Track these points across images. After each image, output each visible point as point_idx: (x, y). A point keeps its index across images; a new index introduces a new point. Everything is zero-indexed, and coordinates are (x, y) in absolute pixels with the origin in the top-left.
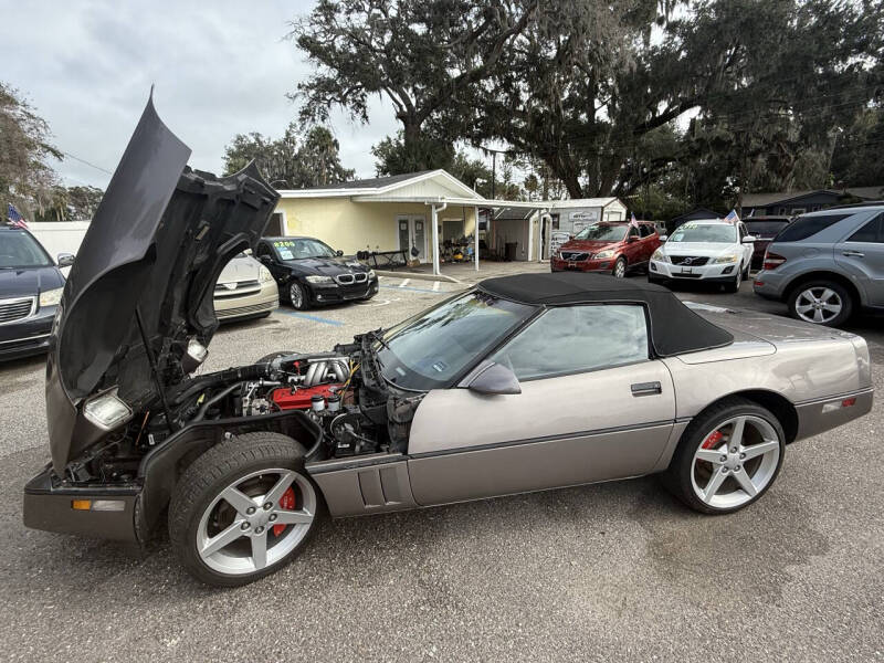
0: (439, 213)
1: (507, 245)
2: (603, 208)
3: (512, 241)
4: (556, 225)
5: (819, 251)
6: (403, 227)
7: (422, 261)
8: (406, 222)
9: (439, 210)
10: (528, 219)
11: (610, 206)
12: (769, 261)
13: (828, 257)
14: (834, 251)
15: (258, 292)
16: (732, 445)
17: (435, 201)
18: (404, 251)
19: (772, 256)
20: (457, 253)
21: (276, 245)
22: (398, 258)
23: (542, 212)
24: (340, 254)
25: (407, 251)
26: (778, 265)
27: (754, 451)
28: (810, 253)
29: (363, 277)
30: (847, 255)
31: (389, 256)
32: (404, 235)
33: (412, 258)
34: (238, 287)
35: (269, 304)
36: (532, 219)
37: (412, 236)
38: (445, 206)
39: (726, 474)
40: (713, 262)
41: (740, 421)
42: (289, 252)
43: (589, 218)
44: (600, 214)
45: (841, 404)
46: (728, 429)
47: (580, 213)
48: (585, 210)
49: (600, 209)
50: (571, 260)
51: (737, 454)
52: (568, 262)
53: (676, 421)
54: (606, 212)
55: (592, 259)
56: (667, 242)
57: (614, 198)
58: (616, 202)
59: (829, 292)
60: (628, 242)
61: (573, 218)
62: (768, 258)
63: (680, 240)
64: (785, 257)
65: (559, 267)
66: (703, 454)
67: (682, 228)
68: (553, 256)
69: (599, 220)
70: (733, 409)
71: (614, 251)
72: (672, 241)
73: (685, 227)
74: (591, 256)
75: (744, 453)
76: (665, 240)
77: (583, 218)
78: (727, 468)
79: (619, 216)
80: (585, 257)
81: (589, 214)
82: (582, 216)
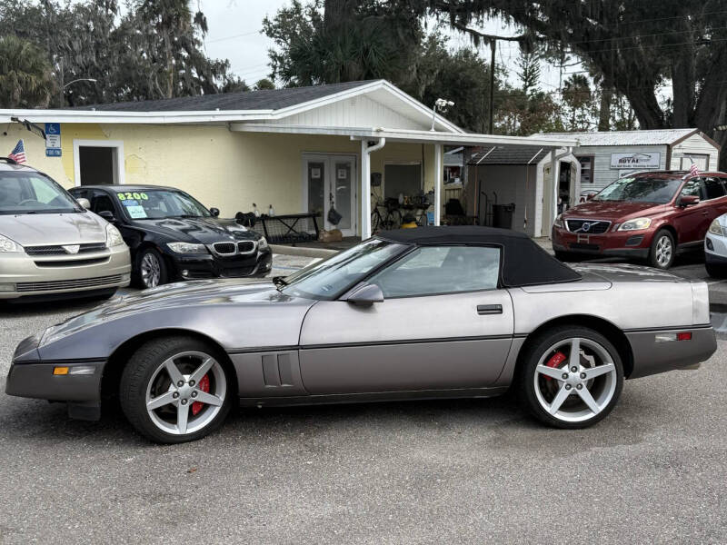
0: (372, 154)
1: (496, 208)
2: (669, 147)
3: (507, 203)
4: (588, 176)
6: (316, 174)
7: (345, 233)
8: (320, 166)
9: (374, 148)
10: (534, 165)
11: (684, 144)
15: (105, 259)
16: (572, 364)
17: (367, 134)
18: (314, 215)
20: (408, 220)
21: (121, 197)
22: (305, 227)
23: (558, 152)
24: (214, 213)
25: (320, 214)
27: (594, 371)
29: (250, 246)
31: (290, 223)
32: (316, 188)
33: (328, 226)
34: (81, 252)
35: (118, 277)
36: (541, 166)
37: (330, 189)
38: (383, 142)
39: (569, 392)
41: (576, 342)
42: (140, 208)
43: (645, 164)
44: (665, 158)
45: (675, 337)
46: (566, 350)
47: (631, 155)
48: (639, 150)
49: (665, 149)
50: (582, 231)
51: (578, 374)
52: (576, 236)
53: (514, 336)
54: (676, 155)
55: (614, 231)
57: (694, 129)
58: (699, 136)
60: (680, 205)
61: (618, 164)
65: (564, 244)
66: (545, 369)
68: (555, 226)
69: (663, 167)
70: (569, 331)
71: (649, 220)
74: (612, 227)
75: (584, 373)
77: (636, 164)
78: (569, 385)
79: (704, 160)
80: (602, 227)
81: (646, 158)
82: (634, 161)
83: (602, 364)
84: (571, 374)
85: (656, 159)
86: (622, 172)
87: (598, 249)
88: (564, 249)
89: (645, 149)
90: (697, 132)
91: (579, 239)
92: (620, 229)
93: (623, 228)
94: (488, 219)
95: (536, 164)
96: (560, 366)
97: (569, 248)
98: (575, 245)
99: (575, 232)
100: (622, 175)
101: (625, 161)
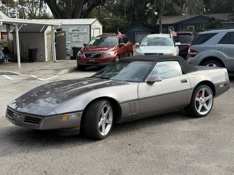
2: (90, 25)
3: (34, 48)
5: (209, 48)
10: (43, 32)
11: (94, 24)
12: (191, 53)
13: (213, 51)
14: (214, 48)
16: (203, 97)
19: (192, 51)
26: (195, 55)
27: (207, 98)
28: (206, 49)
30: (219, 50)
36: (46, 32)
41: (204, 89)
43: (82, 32)
44: (89, 29)
45: (223, 85)
46: (201, 92)
47: (76, 28)
48: (79, 26)
49: (89, 26)
50: (91, 58)
51: (204, 99)
53: (191, 89)
54: (93, 28)
55: (103, 57)
56: (140, 46)
57: (96, 19)
58: (97, 22)
59: (214, 65)
60: (119, 47)
61: (72, 32)
62: (191, 52)
63: (146, 45)
64: (197, 51)
65: (84, 62)
66: (197, 99)
67: (146, 38)
68: (78, 56)
69: (89, 33)
70: (202, 86)
71: (113, 52)
72: (143, 46)
73: (147, 38)
74: (102, 55)
75: (205, 99)
76: (139, 45)
77: (78, 32)
78: (202, 103)
79: (99, 30)
80: (99, 55)
81: (82, 29)
82: (77, 31)
83: (208, 96)
84: (202, 100)
85: (86, 30)
86: (73, 35)
88: (84, 64)
89: (82, 26)
90: (97, 20)
91: (90, 60)
92: (105, 56)
93: (106, 56)
94: (25, 55)
95: (44, 32)
96: (199, 97)
97: (86, 64)
98: (89, 63)
99: (88, 58)
100: (73, 36)
101: (74, 31)
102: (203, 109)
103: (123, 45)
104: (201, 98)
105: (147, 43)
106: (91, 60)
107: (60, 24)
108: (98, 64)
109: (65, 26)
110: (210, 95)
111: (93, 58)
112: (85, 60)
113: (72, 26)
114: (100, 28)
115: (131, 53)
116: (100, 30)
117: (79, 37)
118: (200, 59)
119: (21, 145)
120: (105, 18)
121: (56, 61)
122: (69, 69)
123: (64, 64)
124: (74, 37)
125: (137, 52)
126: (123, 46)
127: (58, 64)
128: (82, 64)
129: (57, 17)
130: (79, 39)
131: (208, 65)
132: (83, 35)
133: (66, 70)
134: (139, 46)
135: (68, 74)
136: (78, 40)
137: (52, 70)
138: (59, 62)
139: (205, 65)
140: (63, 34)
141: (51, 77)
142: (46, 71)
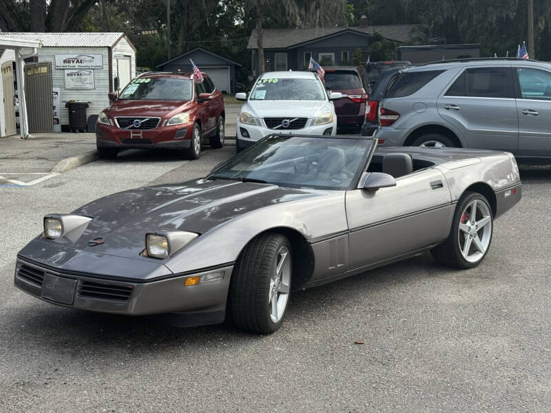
2: (110, 49)
5: (426, 106)
11: (118, 46)
12: (384, 117)
14: (437, 106)
16: (472, 220)
19: (387, 112)
26: (395, 121)
27: (481, 223)
28: (419, 108)
30: (448, 109)
39: (471, 240)
40: (312, 124)
41: (475, 203)
43: (89, 64)
44: (107, 59)
45: (510, 192)
47: (75, 56)
48: (81, 51)
50: (133, 128)
51: (474, 226)
52: (129, 132)
53: (452, 203)
54: (115, 56)
55: (163, 125)
56: (249, 101)
57: (121, 34)
58: (124, 40)
59: (438, 145)
60: (198, 102)
61: (63, 64)
62: (383, 114)
63: (263, 98)
64: (400, 113)
65: (115, 140)
66: (462, 226)
67: (260, 82)
68: (99, 124)
69: (106, 68)
70: (471, 195)
71: (187, 115)
72: (254, 99)
73: (264, 82)
74: (162, 121)
75: (477, 226)
76: (245, 98)
77: (80, 64)
78: (471, 235)
79: (128, 61)
80: (152, 123)
81: (89, 59)
82: (78, 61)
83: (483, 218)
84: (472, 227)
85: (100, 60)
86: (67, 72)
87: (151, 143)
88: (117, 145)
89: (88, 51)
90: (123, 36)
91: (132, 135)
92: (168, 124)
93: (170, 123)
96: (465, 222)
97: (122, 144)
98: (128, 140)
99: (126, 129)
100: (68, 75)
101: (69, 62)
102: (474, 249)
103: (206, 98)
104: (469, 224)
105: (264, 92)
106: (133, 133)
107: (38, 46)
108: (153, 144)
109: (46, 51)
110: (487, 215)
111: (139, 128)
112: (118, 133)
113: (63, 51)
114: (130, 56)
115: (221, 117)
116: (130, 62)
117: (83, 77)
118: (406, 131)
119: (74, 356)
120: (143, 33)
121: (30, 136)
122: (82, 156)
123: (51, 143)
124: (70, 77)
125: (244, 114)
126: (207, 100)
127: (37, 143)
128: (111, 143)
129: (7, 27)
130: (81, 81)
131: (424, 146)
132: (92, 73)
133: (74, 160)
134: (245, 100)
135: (79, 169)
136: (80, 84)
137: (32, 158)
138: (36, 139)
139: (418, 145)
140: (44, 70)
141: (41, 176)
142: (20, 161)
